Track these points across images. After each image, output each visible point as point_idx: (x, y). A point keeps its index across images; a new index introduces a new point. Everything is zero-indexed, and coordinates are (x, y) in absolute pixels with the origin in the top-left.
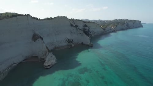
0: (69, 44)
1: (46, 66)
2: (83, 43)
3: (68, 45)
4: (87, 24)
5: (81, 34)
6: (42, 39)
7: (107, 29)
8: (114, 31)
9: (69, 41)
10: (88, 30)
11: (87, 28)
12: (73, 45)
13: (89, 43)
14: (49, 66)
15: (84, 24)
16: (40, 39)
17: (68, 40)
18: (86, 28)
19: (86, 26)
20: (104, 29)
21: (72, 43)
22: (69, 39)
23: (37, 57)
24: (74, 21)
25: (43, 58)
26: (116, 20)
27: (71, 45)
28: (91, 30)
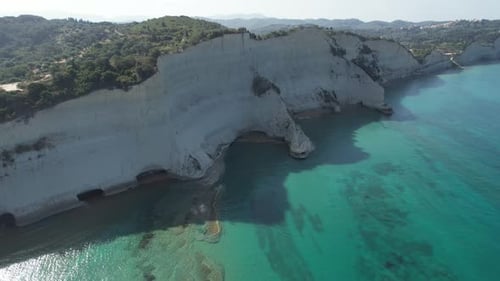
0: (328, 104)
1: (297, 154)
2: (361, 103)
3: (324, 108)
4: (370, 45)
5: (358, 76)
6: (278, 92)
7: (429, 60)
8: (454, 68)
9: (328, 97)
10: (374, 63)
11: (369, 57)
12: (338, 109)
13: (380, 106)
14: (303, 153)
15: (361, 43)
16: (272, 92)
17: (323, 94)
18: (366, 56)
19: (366, 50)
20: (421, 62)
21: (333, 101)
22: (325, 92)
23: (263, 134)
24: (335, 37)
25: (282, 135)
26: (463, 22)
27: (333, 109)
28: (380, 64)
